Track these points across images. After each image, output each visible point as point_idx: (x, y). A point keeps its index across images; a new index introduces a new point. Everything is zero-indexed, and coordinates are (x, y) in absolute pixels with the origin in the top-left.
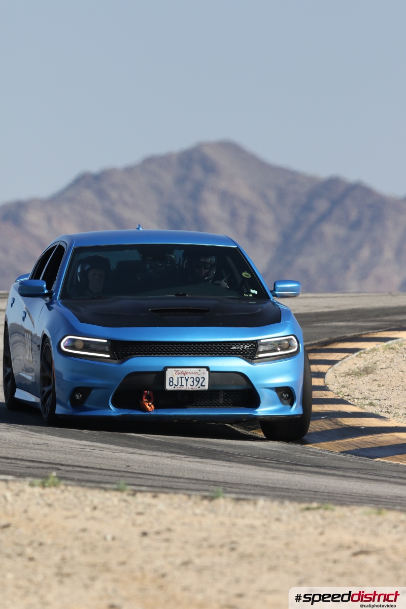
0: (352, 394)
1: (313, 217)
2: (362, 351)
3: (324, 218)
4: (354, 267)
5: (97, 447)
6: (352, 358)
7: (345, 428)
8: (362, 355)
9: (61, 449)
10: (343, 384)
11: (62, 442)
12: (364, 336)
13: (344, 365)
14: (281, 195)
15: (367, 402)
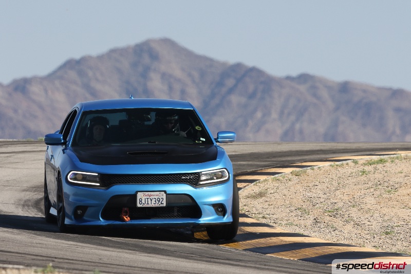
0: (251, 211)
1: (224, 90)
2: (257, 181)
3: (231, 91)
4: (251, 123)
5: (79, 246)
6: (251, 186)
7: (247, 233)
8: (258, 184)
9: (55, 247)
10: (245, 204)
11: (56, 242)
12: (259, 171)
13: (246, 191)
14: (203, 74)
15: (261, 216)
